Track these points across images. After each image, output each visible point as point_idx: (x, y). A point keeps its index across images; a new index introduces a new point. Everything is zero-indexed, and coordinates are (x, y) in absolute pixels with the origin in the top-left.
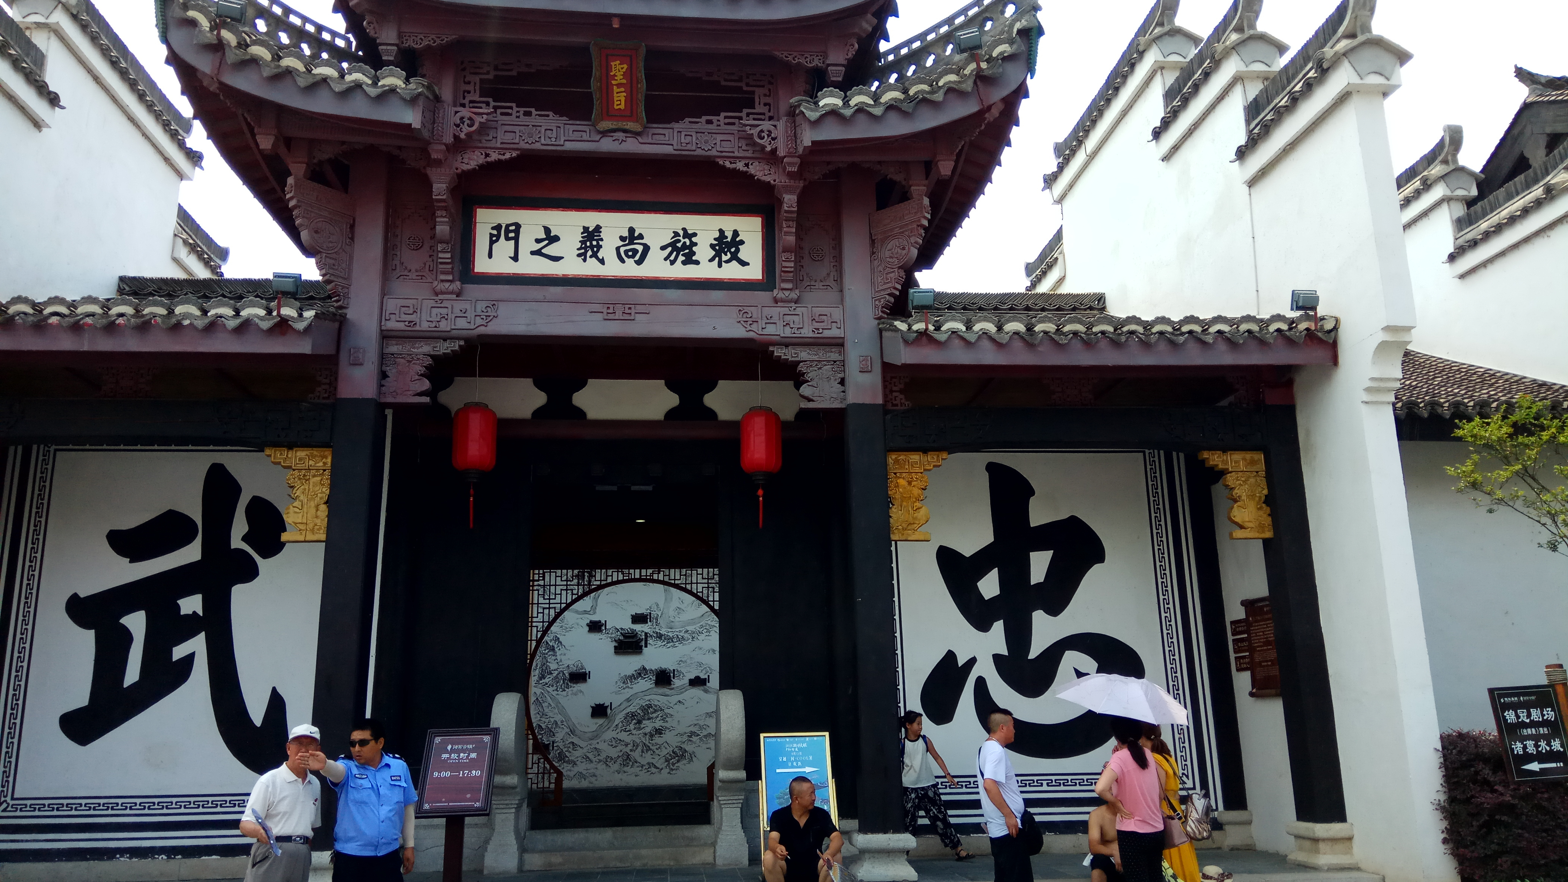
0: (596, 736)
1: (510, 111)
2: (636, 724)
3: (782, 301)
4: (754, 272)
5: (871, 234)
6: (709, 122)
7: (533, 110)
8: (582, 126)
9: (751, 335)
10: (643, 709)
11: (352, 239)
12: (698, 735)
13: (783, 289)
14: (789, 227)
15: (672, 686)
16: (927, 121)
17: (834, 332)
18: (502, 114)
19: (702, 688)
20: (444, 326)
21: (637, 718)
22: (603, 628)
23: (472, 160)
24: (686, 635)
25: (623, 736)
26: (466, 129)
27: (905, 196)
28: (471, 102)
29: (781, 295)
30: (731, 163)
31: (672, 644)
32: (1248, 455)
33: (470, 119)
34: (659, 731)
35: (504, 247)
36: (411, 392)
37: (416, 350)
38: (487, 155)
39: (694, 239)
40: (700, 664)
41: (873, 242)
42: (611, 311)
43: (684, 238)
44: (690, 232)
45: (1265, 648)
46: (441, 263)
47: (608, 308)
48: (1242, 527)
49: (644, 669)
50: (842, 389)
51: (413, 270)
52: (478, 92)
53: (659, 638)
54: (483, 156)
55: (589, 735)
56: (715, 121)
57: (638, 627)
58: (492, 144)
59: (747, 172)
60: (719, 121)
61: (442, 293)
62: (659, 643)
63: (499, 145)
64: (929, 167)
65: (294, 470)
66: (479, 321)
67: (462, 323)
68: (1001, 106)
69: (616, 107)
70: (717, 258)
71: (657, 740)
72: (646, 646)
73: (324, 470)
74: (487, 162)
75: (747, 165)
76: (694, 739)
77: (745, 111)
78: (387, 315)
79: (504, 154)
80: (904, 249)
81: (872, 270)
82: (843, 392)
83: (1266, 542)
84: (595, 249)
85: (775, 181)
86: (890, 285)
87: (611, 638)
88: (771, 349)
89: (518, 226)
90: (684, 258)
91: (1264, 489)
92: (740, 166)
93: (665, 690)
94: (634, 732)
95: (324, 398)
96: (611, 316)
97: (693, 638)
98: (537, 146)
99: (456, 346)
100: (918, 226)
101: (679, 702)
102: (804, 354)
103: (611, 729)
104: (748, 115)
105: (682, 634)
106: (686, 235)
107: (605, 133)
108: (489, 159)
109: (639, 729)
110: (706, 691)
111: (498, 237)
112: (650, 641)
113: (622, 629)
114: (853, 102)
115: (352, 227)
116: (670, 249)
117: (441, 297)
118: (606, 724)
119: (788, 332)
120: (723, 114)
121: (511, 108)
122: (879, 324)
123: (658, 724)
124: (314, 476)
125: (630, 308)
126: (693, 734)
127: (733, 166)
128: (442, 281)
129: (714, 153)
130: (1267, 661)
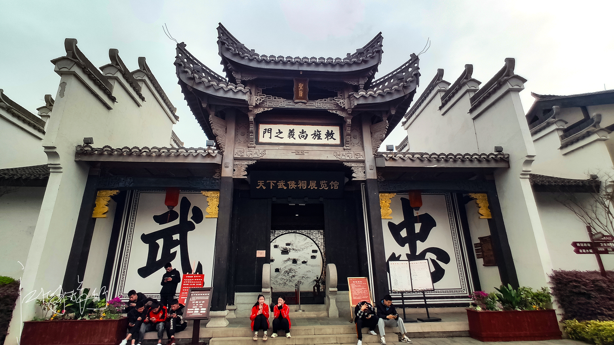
0: (276, 277)
1: (270, 97)
2: (287, 274)
3: (346, 149)
4: (338, 142)
5: (371, 131)
6: (325, 100)
7: (276, 97)
8: (290, 101)
9: (338, 159)
10: (289, 269)
11: (226, 132)
12: (305, 277)
13: (346, 146)
14: (349, 129)
15: (297, 263)
16: (388, 99)
17: (362, 158)
18: (268, 98)
19: (305, 264)
20: (251, 157)
21: (287, 272)
22: (278, 247)
23: (260, 110)
24: (301, 249)
25: (284, 277)
26: (259, 102)
27: (380, 120)
28: (260, 95)
29: (345, 148)
30: (332, 111)
31: (297, 251)
32: (482, 195)
33: (260, 99)
34: (294, 276)
35: (267, 135)
36: (242, 175)
37: (243, 163)
38: (264, 109)
39: (320, 133)
40: (305, 257)
41: (371, 133)
42: (298, 152)
43: (317, 132)
44: (319, 131)
45: (488, 251)
46: (250, 139)
47: (297, 151)
48: (482, 215)
49: (289, 258)
50: (365, 174)
51: (242, 141)
52: (261, 93)
53: (294, 250)
54: (263, 109)
55: (275, 277)
56: (327, 100)
57: (287, 247)
58: (266, 106)
59: (336, 114)
60: (328, 100)
61: (251, 147)
62: (294, 251)
63: (267, 106)
64: (388, 112)
65: (209, 197)
66: (261, 155)
67: (256, 156)
68: (409, 95)
69: (300, 96)
70: (327, 138)
71: (293, 278)
72: (290, 252)
73: (217, 197)
74: (264, 111)
75: (336, 112)
76: (303, 278)
77: (335, 97)
78: (235, 153)
79: (269, 109)
80: (381, 135)
81: (372, 142)
82: (365, 175)
83: (489, 220)
84: (293, 135)
85: (344, 116)
86: (377, 145)
87: (280, 250)
88: (344, 163)
89: (271, 129)
90: (318, 138)
91: (488, 204)
92: (334, 112)
93: (295, 264)
94: (287, 276)
95: (217, 177)
96: (298, 154)
97: (303, 250)
98: (278, 106)
99: (254, 162)
100: (385, 128)
101: (299, 268)
102: (353, 165)
103: (280, 275)
104: (336, 98)
105: (300, 249)
106: (318, 131)
107: (296, 103)
108: (264, 110)
109: (288, 275)
110: (307, 265)
111: (266, 132)
112: (291, 251)
113: (283, 247)
114: (368, 93)
115: (226, 129)
116: (314, 135)
117: (250, 148)
118: (279, 274)
119: (348, 158)
120: (329, 98)
121: (271, 97)
122: (374, 156)
123: (293, 274)
124: (215, 199)
125: (303, 151)
126: (303, 277)
127: (332, 112)
128: (251, 144)
129: (327, 108)
130: (489, 255)
